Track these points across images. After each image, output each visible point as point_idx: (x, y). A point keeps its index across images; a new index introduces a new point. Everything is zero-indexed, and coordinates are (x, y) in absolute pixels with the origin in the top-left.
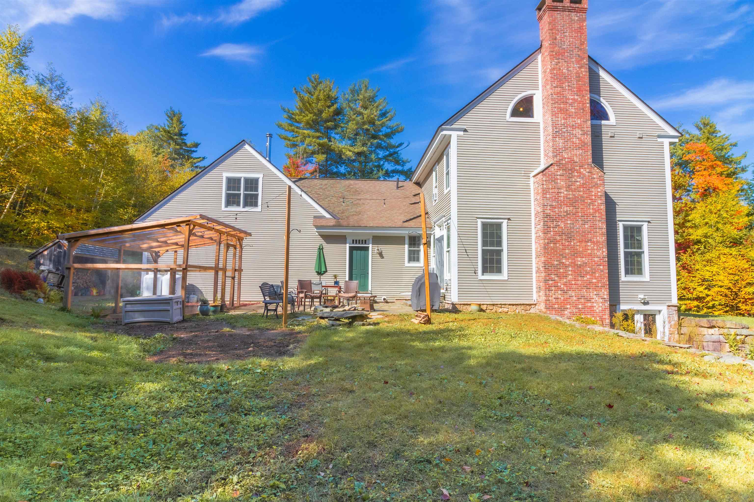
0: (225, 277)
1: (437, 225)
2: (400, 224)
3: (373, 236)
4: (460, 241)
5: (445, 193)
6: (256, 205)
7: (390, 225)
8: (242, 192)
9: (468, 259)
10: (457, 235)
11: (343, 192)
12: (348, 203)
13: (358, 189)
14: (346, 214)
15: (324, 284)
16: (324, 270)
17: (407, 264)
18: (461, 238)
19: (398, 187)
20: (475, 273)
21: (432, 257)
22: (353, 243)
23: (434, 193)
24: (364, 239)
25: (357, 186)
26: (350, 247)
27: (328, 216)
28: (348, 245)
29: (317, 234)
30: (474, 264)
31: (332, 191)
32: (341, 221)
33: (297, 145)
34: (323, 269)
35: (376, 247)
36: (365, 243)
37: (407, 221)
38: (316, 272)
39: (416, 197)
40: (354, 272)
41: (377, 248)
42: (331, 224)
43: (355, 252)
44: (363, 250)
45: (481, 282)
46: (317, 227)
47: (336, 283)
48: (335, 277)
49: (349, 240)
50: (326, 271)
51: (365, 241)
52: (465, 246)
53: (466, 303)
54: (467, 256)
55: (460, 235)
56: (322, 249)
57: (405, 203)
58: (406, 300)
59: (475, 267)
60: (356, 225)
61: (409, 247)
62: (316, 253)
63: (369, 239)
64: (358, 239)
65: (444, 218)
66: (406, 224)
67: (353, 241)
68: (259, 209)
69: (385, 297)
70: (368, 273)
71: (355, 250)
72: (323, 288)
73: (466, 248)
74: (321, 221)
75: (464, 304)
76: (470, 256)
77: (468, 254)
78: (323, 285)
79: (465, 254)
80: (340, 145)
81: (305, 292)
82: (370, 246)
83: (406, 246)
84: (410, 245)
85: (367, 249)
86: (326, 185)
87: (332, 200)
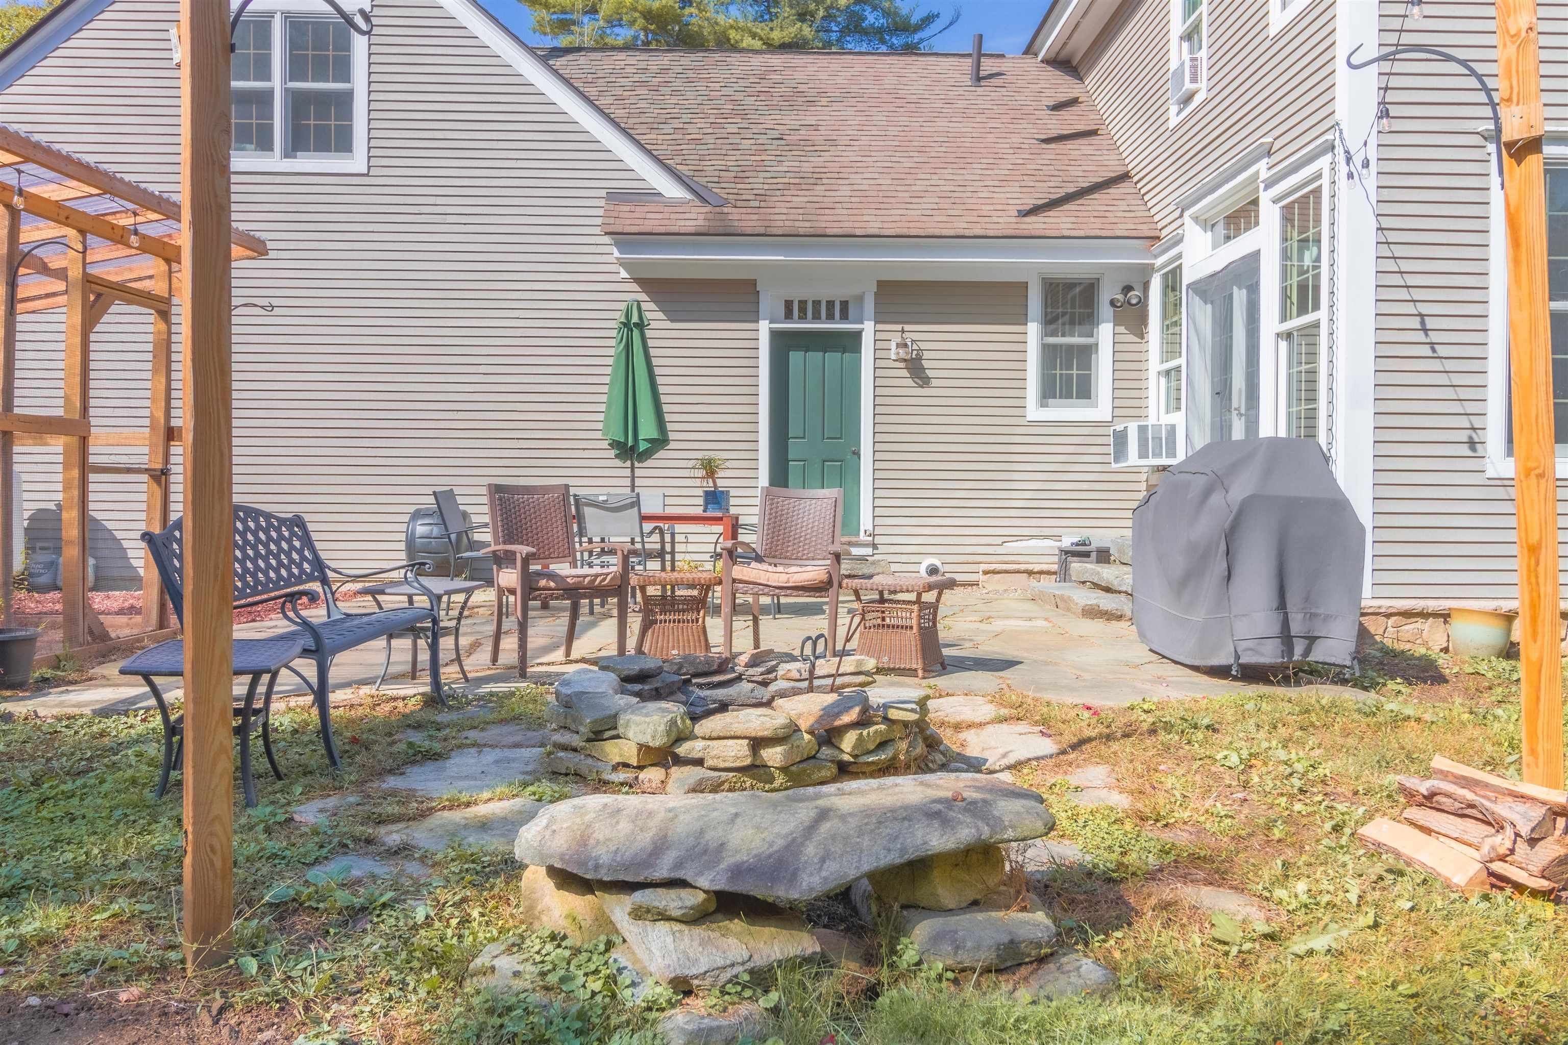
0: (85, 468)
1: (1196, 219)
2: (1006, 222)
3: (881, 284)
4: (1390, 266)
5: (1273, 31)
6: (344, 145)
7: (960, 226)
8: (277, 82)
9: (1436, 365)
10: (1372, 237)
11: (739, 96)
12: (763, 139)
13: (802, 88)
14: (758, 182)
15: (651, 505)
16: (654, 435)
17: (1034, 412)
18: (1399, 251)
19: (978, 79)
20: (1472, 444)
21: (1152, 375)
22: (788, 315)
23: (1173, 65)
24: (837, 293)
25: (800, 76)
26: (775, 335)
27: (671, 190)
28: (764, 327)
29: (624, 274)
30: (1463, 393)
31: (690, 95)
32: (734, 214)
33: (574, 23)
34: (648, 430)
35: (893, 333)
36: (845, 316)
37: (1035, 210)
38: (614, 444)
39: (1064, 114)
40: (795, 449)
41: (896, 338)
42: (689, 226)
43: (796, 358)
44: (834, 349)
45: (1500, 493)
46: (623, 239)
47: (715, 498)
48: (710, 469)
49: (770, 302)
50: (661, 442)
51: (845, 305)
52: (1417, 294)
53: (1419, 605)
54: (1426, 351)
55: (1393, 237)
56: (641, 326)
57: (1016, 139)
58: (1030, 573)
59: (1471, 408)
60: (803, 226)
61: (1046, 334)
62: (612, 349)
63: (860, 299)
64: (809, 293)
65: (1262, 165)
66: (1035, 224)
67: (788, 305)
68: (357, 162)
69: (936, 561)
70: (857, 454)
71: (797, 348)
72: (648, 527)
73: (1424, 309)
74: (640, 211)
75: (1408, 614)
76: (1442, 351)
77: (1434, 337)
78: (646, 510)
79: (1420, 337)
80: (721, 19)
81: (526, 561)
82: (868, 328)
83: (1033, 329)
84: (1050, 322)
85: (851, 342)
86: (664, 70)
87: (691, 128)
